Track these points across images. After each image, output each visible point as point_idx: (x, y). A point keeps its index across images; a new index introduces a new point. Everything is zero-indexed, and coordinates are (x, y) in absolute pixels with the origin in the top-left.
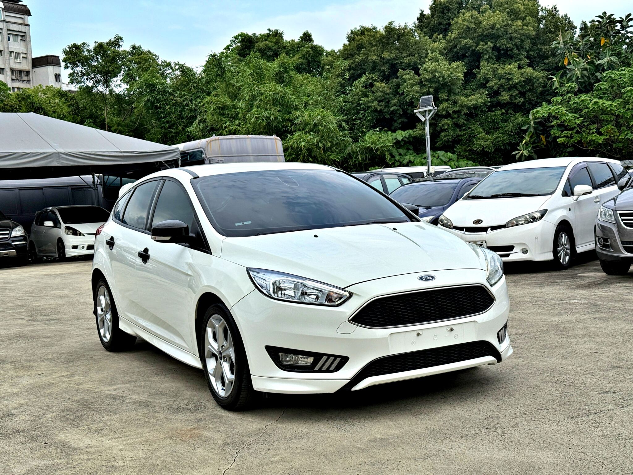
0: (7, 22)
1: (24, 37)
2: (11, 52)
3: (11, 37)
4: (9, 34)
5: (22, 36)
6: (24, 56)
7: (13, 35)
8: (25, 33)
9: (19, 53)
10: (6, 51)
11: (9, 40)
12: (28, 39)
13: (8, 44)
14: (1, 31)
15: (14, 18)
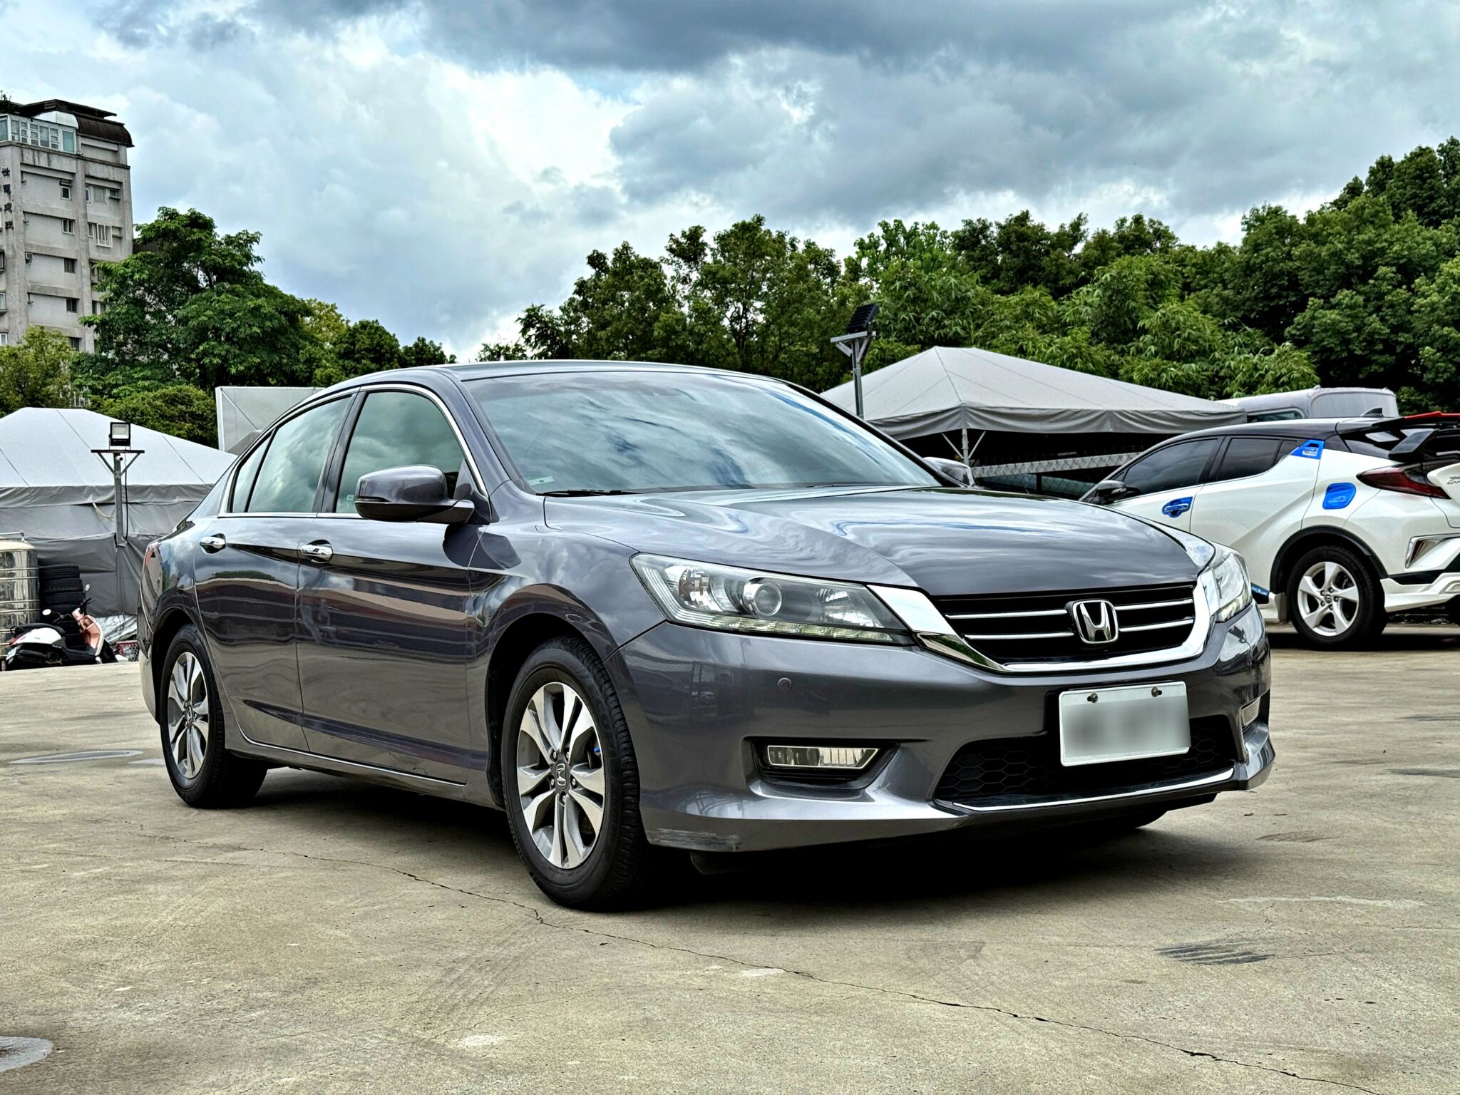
0: (84, 159)
1: (117, 193)
2: (90, 224)
3: (91, 191)
4: (88, 185)
5: (112, 191)
6: (117, 233)
7: (96, 187)
8: (120, 183)
9: (107, 228)
10: (81, 222)
11: (87, 198)
12: (125, 197)
13: (85, 208)
14: (67, 177)
15: (99, 150)
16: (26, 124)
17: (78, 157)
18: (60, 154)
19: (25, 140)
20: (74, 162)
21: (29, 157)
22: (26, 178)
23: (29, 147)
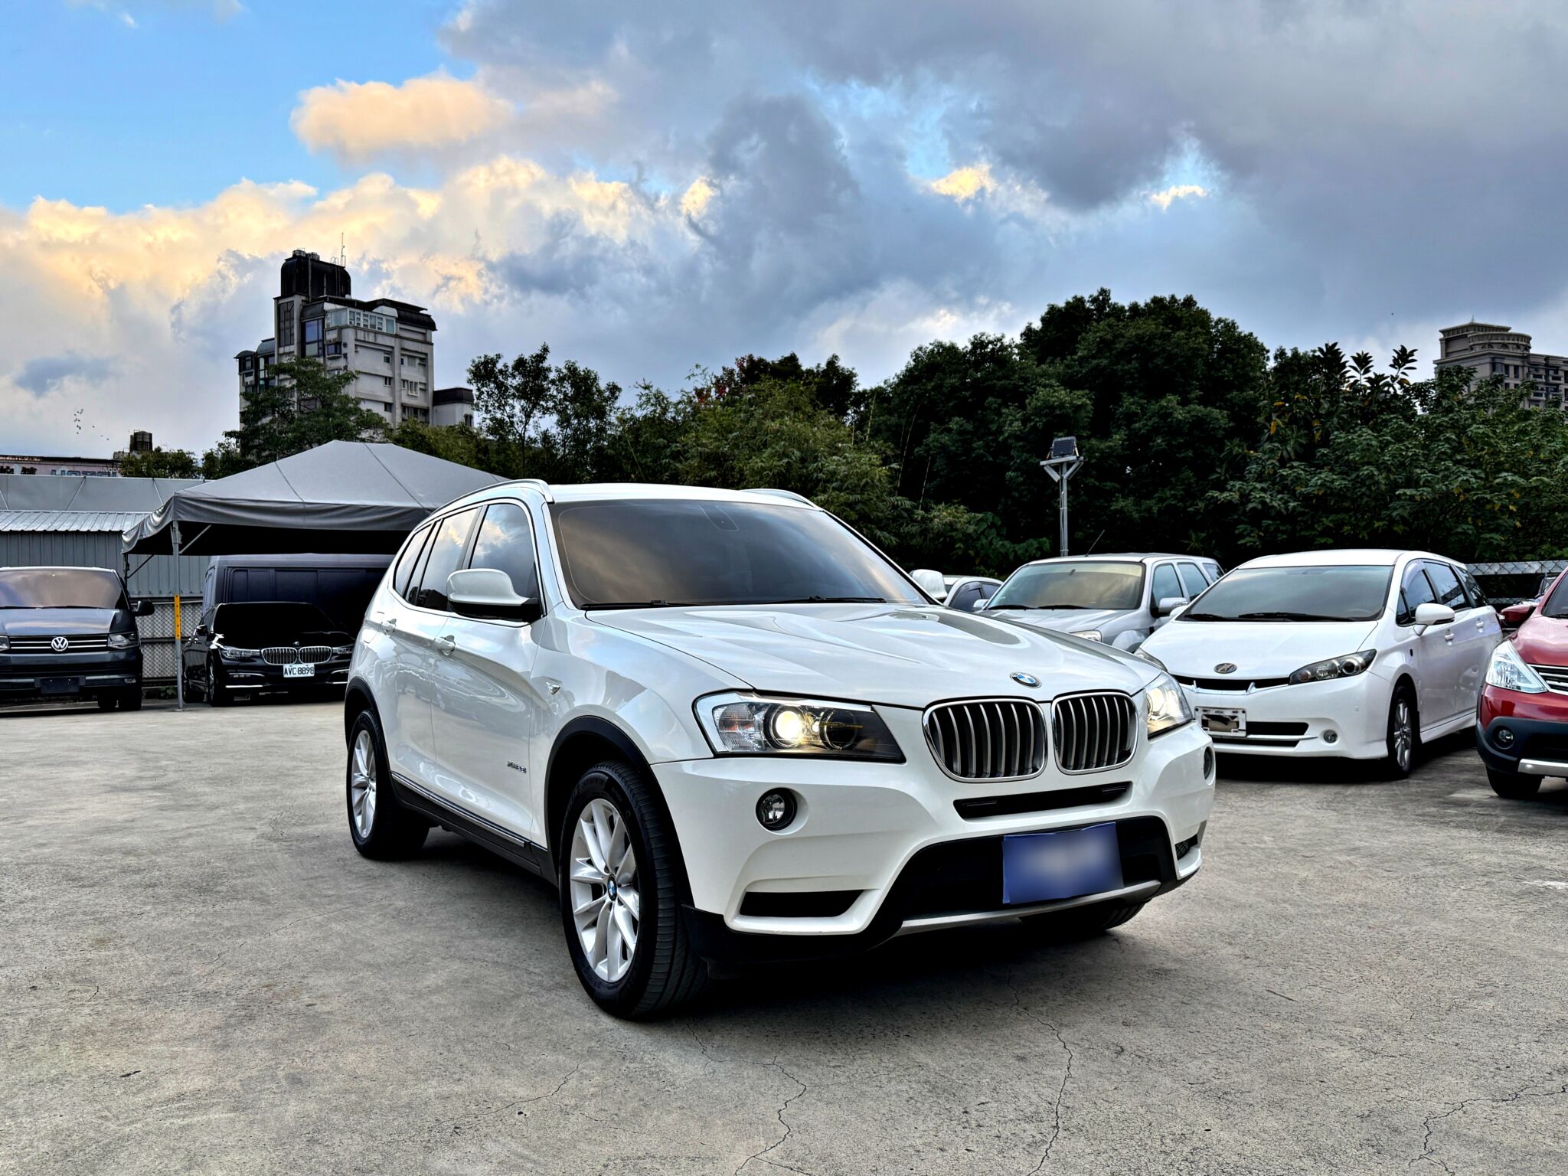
0: (401, 338)
1: (424, 361)
2: (404, 381)
3: (406, 360)
4: (403, 355)
5: (421, 359)
6: (422, 387)
7: (409, 356)
8: (426, 354)
9: (416, 383)
10: (397, 378)
11: (402, 363)
12: (429, 363)
13: (400, 369)
14: (390, 350)
15: (411, 332)
16: (359, 314)
17: (397, 336)
18: (383, 334)
19: (358, 324)
20: (393, 339)
21: (361, 335)
22: (359, 349)
23: (361, 329)
